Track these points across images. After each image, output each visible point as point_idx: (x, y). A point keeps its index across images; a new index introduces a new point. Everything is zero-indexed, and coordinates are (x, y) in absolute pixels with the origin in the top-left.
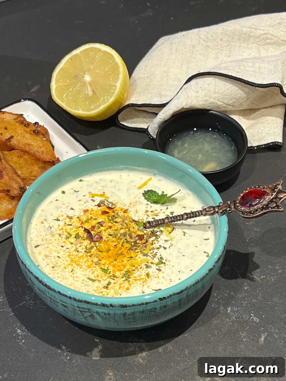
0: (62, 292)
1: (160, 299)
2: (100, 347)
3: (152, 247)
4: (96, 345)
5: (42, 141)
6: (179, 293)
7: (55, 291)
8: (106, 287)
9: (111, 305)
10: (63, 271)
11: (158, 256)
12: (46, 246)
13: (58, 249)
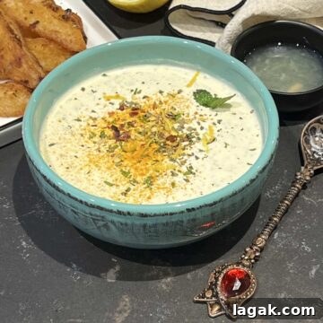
0: (72, 194)
1: (188, 210)
2: (117, 268)
3: (182, 152)
4: (112, 265)
5: (72, 28)
6: (211, 205)
7: (64, 193)
8: (125, 194)
9: (129, 213)
10: (78, 172)
11: (187, 164)
12: (63, 144)
13: (77, 149)
